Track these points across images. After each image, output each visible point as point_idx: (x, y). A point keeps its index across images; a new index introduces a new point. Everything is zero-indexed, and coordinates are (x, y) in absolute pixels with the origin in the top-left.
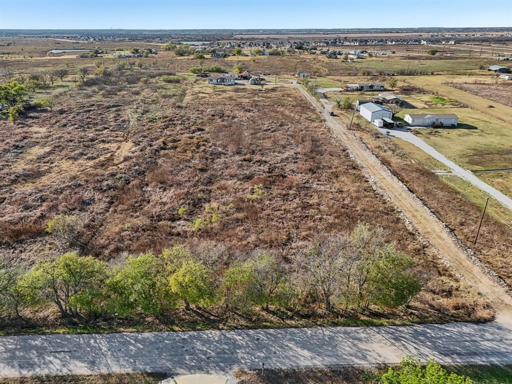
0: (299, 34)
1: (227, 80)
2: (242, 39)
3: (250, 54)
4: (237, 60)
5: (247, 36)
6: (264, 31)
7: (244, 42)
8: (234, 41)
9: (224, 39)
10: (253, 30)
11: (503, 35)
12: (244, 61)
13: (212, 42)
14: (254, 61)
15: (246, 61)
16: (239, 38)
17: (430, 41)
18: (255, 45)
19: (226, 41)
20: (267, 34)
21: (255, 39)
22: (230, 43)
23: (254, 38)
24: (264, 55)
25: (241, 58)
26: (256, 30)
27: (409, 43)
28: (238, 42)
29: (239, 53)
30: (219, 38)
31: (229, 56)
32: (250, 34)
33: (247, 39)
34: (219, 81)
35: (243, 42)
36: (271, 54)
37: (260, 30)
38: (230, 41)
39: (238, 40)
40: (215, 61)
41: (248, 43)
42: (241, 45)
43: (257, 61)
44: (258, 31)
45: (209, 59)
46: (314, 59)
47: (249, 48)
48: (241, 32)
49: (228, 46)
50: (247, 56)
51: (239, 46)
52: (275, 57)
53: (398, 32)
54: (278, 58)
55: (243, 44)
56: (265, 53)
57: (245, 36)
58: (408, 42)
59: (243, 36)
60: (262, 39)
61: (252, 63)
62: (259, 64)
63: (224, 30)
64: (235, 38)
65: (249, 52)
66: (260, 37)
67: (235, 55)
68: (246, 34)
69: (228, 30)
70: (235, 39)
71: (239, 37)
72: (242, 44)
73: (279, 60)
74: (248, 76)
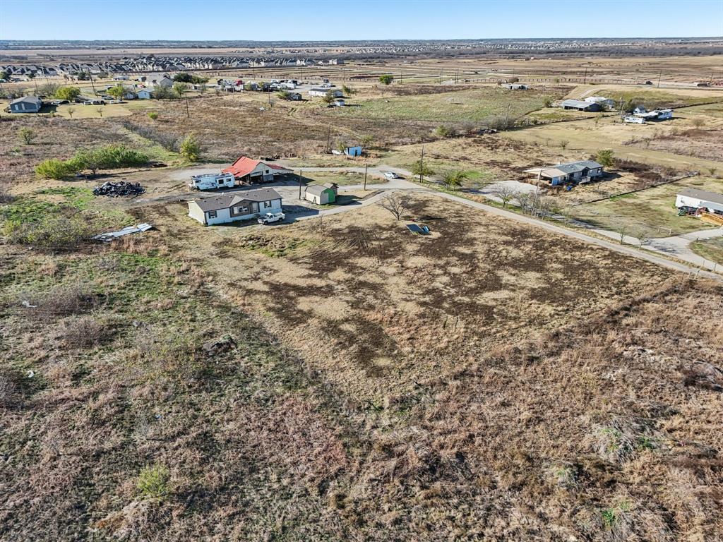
1: (262, 205)
36: (156, 96)
56: (140, 94)
74: (265, 174)
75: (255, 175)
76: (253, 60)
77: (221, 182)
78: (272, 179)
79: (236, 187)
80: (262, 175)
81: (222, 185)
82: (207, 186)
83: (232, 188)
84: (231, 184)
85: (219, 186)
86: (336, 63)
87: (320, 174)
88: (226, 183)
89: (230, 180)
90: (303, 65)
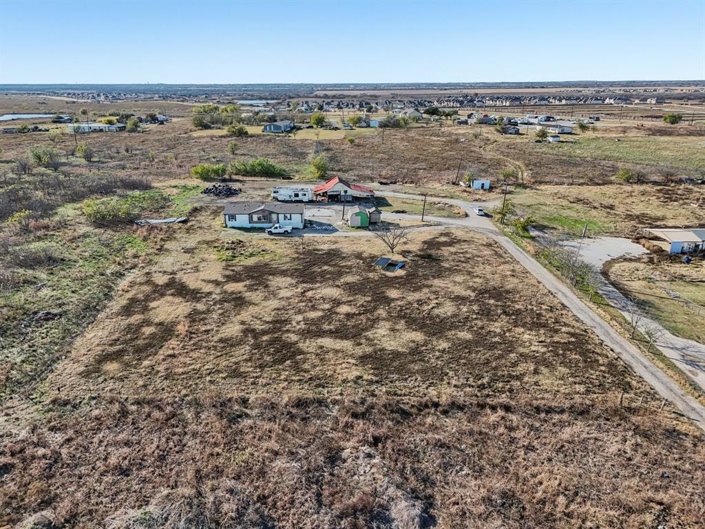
0: (406, 89)
1: (281, 217)
2: (326, 96)
3: (340, 125)
4: (315, 138)
5: (332, 92)
6: (356, 85)
7: (329, 100)
8: (314, 99)
9: (299, 97)
10: (341, 84)
11: (698, 91)
12: (330, 141)
13: (280, 101)
14: (352, 141)
15: (333, 141)
16: (322, 95)
17: (619, 99)
18: (347, 105)
19: (301, 100)
20: (361, 90)
21: (344, 97)
22: (307, 102)
23: (342, 95)
24: (368, 126)
25: (325, 135)
26: (345, 84)
27: (588, 102)
28: (320, 101)
29: (320, 122)
30: (292, 96)
31: (300, 128)
32: (336, 90)
33: (334, 97)
34: (255, 218)
35: (326, 101)
36: (384, 125)
37: (350, 84)
38: (307, 99)
39: (320, 97)
40: (269, 141)
41: (336, 103)
42: (325, 107)
43: (357, 141)
44: (348, 85)
45: (258, 136)
46: (476, 136)
47: (339, 112)
48: (324, 87)
49: (303, 108)
50: (336, 129)
51: (321, 108)
52: (393, 131)
53: (543, 87)
54: (399, 134)
55: (328, 104)
56: (372, 124)
57: (330, 92)
58: (586, 101)
59: (327, 93)
60: (355, 97)
61: (347, 146)
62: (362, 149)
63: (301, 85)
64: (316, 95)
65: (338, 119)
66: (352, 94)
67: (311, 127)
68: (332, 90)
69: (306, 85)
70: (316, 97)
71: (321, 93)
72: (326, 104)
73: (402, 139)
74: (343, 193)
75: (332, 193)
76: (554, 98)
77: (297, 195)
78: (351, 199)
79: (311, 202)
80: (340, 195)
81: (297, 198)
82: (285, 197)
83: (306, 202)
84: (306, 199)
85: (294, 199)
86: (654, 102)
87: (408, 201)
88: (301, 197)
89: (305, 195)
90: (611, 104)
